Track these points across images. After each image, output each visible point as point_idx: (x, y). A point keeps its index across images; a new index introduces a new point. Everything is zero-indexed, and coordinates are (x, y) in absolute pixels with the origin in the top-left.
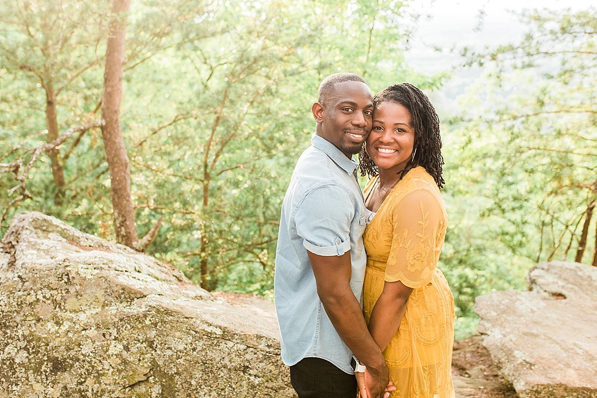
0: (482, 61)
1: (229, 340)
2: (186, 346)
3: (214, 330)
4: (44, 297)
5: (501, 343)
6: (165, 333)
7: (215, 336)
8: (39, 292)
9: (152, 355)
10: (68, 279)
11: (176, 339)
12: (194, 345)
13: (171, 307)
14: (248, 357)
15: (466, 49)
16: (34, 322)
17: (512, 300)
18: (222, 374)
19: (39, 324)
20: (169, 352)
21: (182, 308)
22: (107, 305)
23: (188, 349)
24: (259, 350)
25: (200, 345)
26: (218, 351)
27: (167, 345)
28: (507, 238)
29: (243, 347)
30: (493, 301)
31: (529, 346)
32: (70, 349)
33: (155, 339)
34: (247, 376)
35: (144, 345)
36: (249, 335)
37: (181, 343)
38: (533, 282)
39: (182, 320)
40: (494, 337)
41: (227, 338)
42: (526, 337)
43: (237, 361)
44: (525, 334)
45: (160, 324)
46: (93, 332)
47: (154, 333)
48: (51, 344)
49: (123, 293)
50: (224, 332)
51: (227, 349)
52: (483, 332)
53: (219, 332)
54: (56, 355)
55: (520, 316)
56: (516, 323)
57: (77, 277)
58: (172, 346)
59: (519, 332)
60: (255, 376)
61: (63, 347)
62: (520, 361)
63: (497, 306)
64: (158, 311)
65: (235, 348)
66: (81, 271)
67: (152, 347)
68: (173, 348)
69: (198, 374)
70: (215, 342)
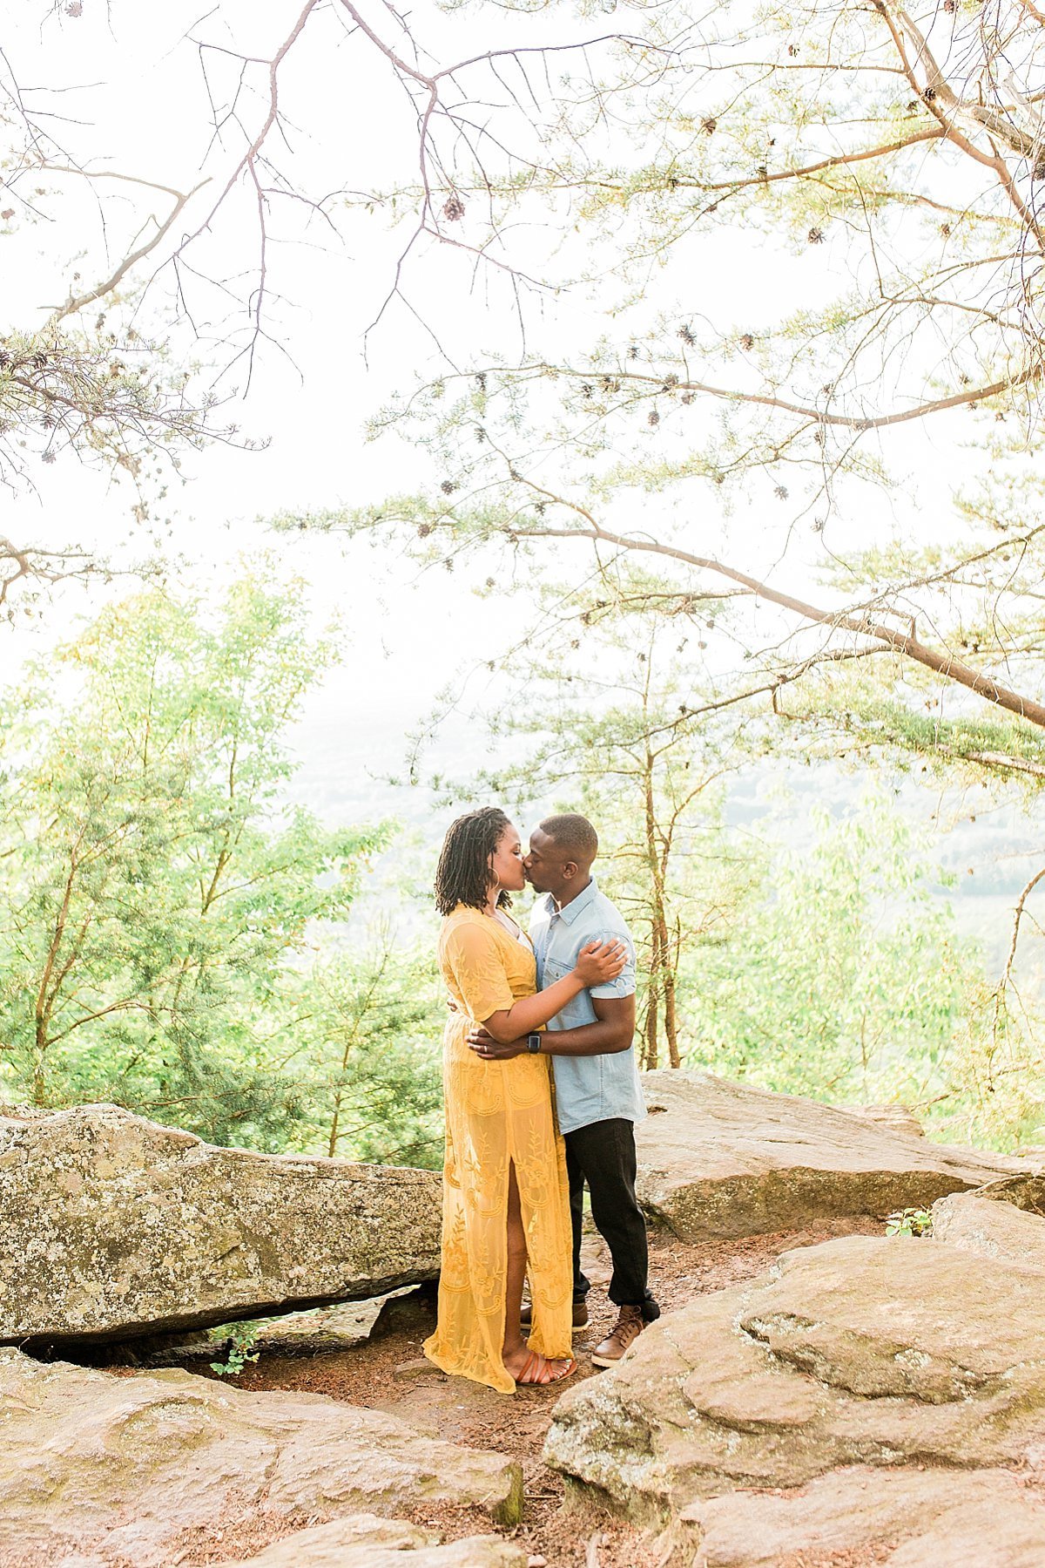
1: (328, 1177)
2: (274, 1196)
3: (305, 1168)
4: (65, 1164)
6: (243, 1184)
7: (308, 1176)
8: (56, 1159)
9: (235, 1214)
10: (92, 1134)
11: (259, 1189)
12: (284, 1193)
14: (357, 1193)
16: (61, 1200)
18: (330, 1223)
19: (70, 1202)
20: (255, 1208)
22: (151, 1164)
23: (278, 1199)
24: (368, 1182)
25: (292, 1191)
26: (317, 1195)
27: (250, 1199)
29: (347, 1183)
32: (129, 1224)
33: (233, 1193)
34: (362, 1219)
35: (221, 1203)
36: (350, 1167)
37: (267, 1193)
41: (324, 1176)
43: (345, 1203)
46: (151, 1196)
47: (229, 1185)
48: (98, 1224)
49: (168, 1144)
50: (318, 1169)
51: (327, 1190)
53: (311, 1169)
54: (112, 1236)
57: (102, 1130)
58: (257, 1198)
60: (372, 1217)
61: (117, 1224)
62: (648, 1173)
65: (338, 1186)
66: (105, 1122)
67: (231, 1204)
68: (259, 1201)
69: (300, 1229)
70: (311, 1183)
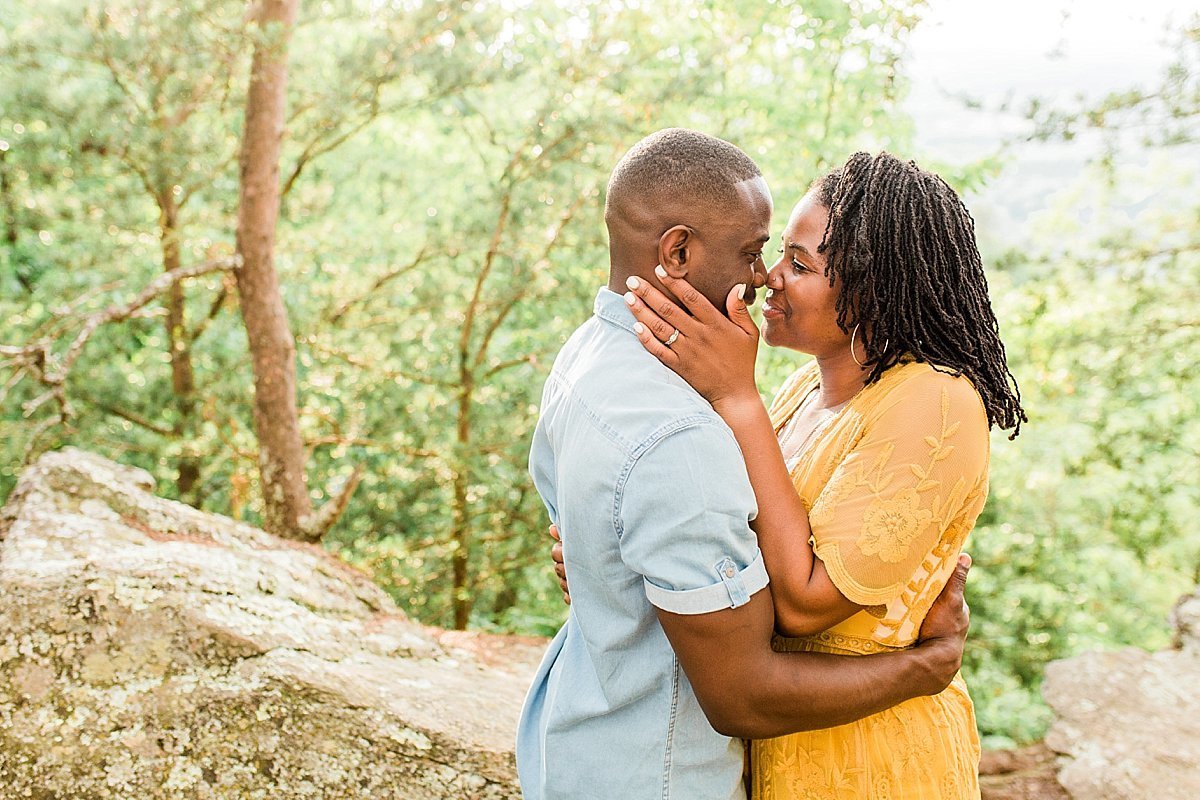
0: (1072, 128)
1: (446, 764)
2: (346, 775)
3: (413, 738)
4: (36, 650)
5: (1102, 779)
6: (300, 743)
7: (412, 753)
8: (26, 639)
9: (268, 793)
10: (92, 610)
11: (325, 757)
12: (364, 773)
13: (320, 682)
15: (1035, 105)
16: (9, 706)
17: (1132, 675)
19: (20, 713)
20: (307, 788)
21: (343, 684)
22: (176, 672)
23: (351, 781)
24: (513, 789)
25: (378, 773)
26: (419, 789)
27: (302, 772)
28: (1125, 524)
29: (478, 781)
30: (1086, 675)
31: (1171, 789)
32: (83, 774)
33: (277, 756)
35: (253, 768)
36: (493, 754)
37: (335, 766)
38: (1183, 629)
39: (340, 712)
40: (1086, 763)
41: (441, 760)
42: (1163, 768)
44: (1163, 760)
45: (289, 721)
46: (135, 736)
47: (275, 740)
48: (41, 760)
49: (212, 646)
50: (434, 745)
51: (439, 786)
52: (1063, 749)
53: (423, 744)
54: (50, 785)
55: (1150, 715)
56: (1140, 732)
57: (111, 606)
58: (313, 773)
59: (1147, 754)
61: (67, 769)
63: (1097, 687)
64: (287, 690)
65: (459, 783)
66: (122, 593)
67: (267, 774)
68: (316, 779)
70: (414, 767)
